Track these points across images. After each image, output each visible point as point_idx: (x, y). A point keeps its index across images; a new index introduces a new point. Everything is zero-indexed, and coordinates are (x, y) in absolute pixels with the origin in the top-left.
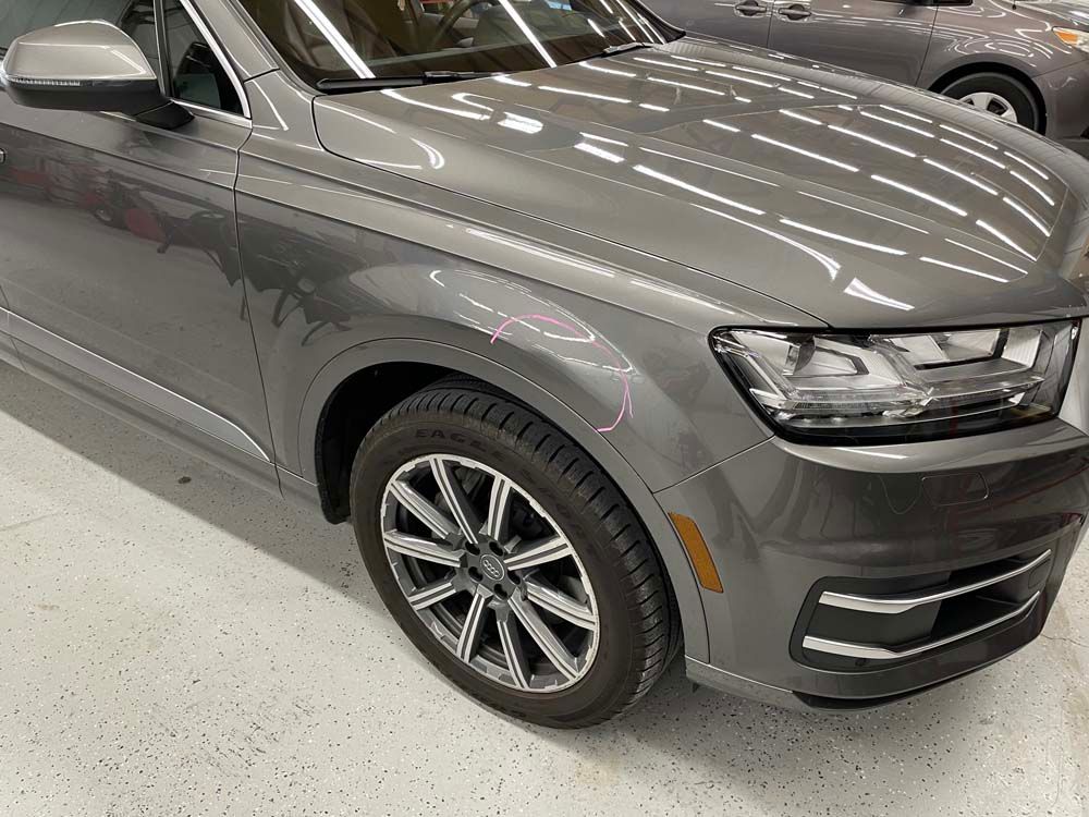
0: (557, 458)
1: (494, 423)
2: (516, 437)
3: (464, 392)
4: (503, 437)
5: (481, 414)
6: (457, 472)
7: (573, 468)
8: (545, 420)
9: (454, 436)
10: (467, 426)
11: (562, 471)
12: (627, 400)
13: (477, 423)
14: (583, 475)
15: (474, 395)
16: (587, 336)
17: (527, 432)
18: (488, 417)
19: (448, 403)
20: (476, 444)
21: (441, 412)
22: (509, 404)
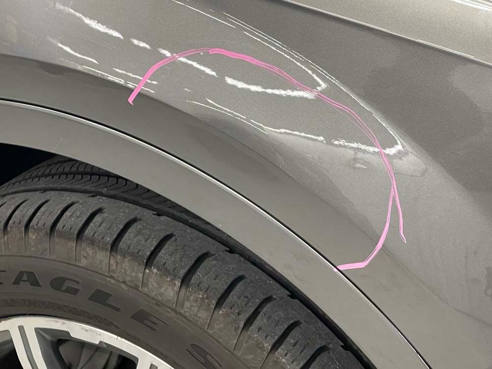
0: (258, 322)
1: (135, 257)
2: (178, 283)
3: (74, 197)
4: (153, 282)
5: (109, 239)
6: (62, 349)
7: (290, 340)
8: (232, 248)
9: (57, 283)
10: (84, 262)
11: (268, 346)
12: (394, 206)
13: (101, 258)
14: (309, 353)
15: (94, 203)
16: (314, 85)
17: (199, 273)
18: (122, 245)
19: (45, 218)
20: (100, 296)
21: (32, 236)
22: (163, 218)
